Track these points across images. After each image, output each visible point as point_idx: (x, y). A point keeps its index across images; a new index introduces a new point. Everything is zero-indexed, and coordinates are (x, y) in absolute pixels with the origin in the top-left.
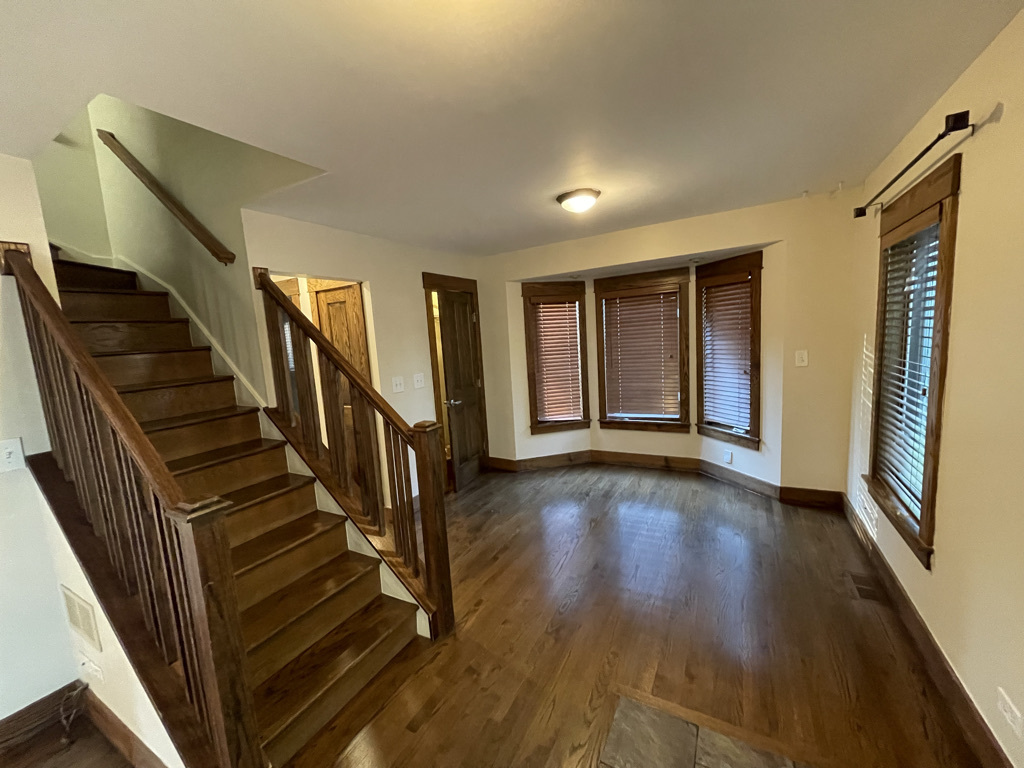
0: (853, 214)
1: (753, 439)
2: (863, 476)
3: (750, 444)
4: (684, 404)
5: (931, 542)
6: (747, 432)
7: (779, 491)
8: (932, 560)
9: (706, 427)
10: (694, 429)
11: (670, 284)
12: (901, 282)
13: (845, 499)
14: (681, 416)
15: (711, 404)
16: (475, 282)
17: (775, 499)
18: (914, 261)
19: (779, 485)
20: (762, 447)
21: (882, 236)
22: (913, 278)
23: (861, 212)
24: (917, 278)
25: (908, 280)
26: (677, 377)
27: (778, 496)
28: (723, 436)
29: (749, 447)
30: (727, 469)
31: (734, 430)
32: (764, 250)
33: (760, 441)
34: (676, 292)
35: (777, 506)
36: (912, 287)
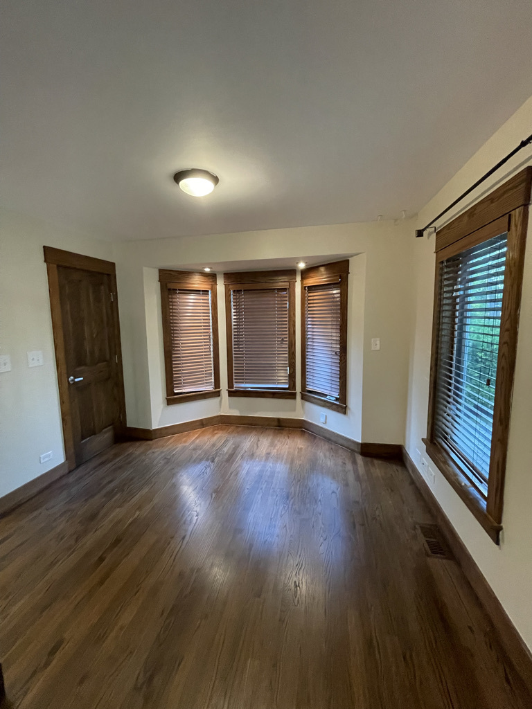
0: (414, 234)
1: (341, 405)
2: (423, 439)
3: (340, 409)
4: (292, 377)
5: (500, 521)
6: (337, 399)
7: (360, 447)
8: (500, 536)
9: (307, 395)
10: (299, 396)
11: (282, 282)
12: (451, 288)
13: (404, 452)
14: (289, 386)
15: (311, 377)
16: (113, 264)
17: (357, 452)
18: (460, 272)
19: (360, 442)
20: (348, 411)
21: (436, 252)
22: (459, 287)
23: (420, 233)
24: (462, 287)
25: (455, 287)
26: (287, 355)
27: (359, 450)
28: (319, 402)
29: (338, 411)
30: (323, 428)
31: (328, 397)
32: (350, 259)
33: (347, 406)
34: (286, 289)
35: (359, 458)
36: (458, 293)
